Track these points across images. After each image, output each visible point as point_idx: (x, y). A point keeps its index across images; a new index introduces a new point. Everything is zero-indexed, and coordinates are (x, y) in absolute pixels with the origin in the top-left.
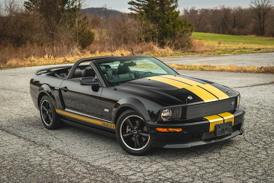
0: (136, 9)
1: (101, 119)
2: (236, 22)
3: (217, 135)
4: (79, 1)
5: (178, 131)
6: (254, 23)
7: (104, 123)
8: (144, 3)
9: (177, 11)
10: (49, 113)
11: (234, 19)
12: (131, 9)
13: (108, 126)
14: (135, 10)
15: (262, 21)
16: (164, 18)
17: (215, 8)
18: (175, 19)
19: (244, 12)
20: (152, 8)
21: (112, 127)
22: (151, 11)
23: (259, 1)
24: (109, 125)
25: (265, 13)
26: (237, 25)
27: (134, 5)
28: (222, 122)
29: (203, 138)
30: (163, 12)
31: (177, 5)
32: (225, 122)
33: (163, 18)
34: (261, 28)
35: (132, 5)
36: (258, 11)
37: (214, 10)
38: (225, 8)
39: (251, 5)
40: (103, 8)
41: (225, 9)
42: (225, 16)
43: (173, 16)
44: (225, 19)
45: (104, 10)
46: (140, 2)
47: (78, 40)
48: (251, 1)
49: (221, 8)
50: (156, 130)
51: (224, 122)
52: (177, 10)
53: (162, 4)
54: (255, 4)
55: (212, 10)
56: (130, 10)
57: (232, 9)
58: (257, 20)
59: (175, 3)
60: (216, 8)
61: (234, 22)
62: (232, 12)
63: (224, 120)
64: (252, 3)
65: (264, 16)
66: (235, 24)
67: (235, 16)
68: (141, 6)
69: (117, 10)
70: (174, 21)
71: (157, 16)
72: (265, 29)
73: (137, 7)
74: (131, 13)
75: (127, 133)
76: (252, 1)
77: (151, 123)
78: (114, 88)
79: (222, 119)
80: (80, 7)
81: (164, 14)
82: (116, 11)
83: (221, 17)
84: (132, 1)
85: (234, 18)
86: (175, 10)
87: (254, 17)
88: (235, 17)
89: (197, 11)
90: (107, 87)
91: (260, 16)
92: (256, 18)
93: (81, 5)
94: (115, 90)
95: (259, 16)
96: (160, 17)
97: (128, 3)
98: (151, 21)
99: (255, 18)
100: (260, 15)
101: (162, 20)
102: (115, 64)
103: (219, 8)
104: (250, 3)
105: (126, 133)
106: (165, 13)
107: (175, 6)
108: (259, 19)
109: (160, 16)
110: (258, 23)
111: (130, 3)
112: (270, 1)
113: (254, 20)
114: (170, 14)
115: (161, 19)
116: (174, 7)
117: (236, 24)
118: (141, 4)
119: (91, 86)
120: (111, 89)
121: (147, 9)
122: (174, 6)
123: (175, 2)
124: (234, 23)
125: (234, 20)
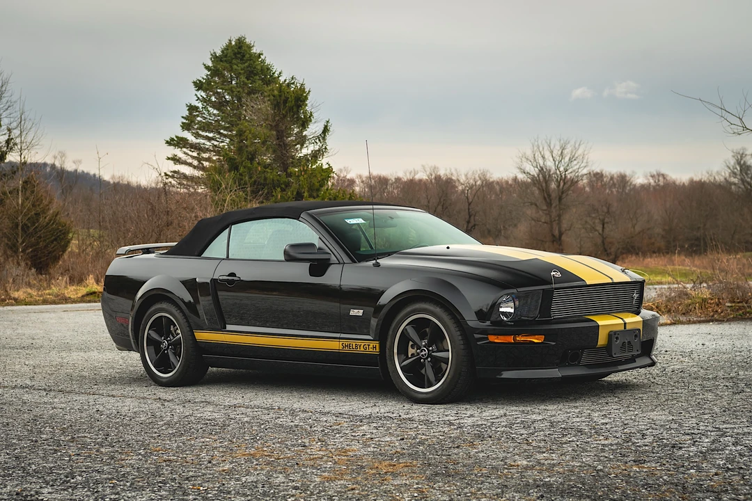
0: (190, 160)
1: (337, 335)
2: (472, 217)
3: (613, 354)
4: (9, 130)
5: (536, 341)
6: (533, 219)
7: (347, 342)
8: (216, 143)
9: (325, 166)
10: (169, 345)
11: (469, 209)
12: (175, 160)
13: (358, 350)
14: (185, 163)
15: (554, 214)
16: (288, 185)
17: (410, 173)
18: (318, 190)
19: (497, 188)
20: (250, 156)
21: (372, 350)
22: (249, 165)
23: (546, 157)
24: (362, 346)
25: (562, 194)
26: (476, 227)
27: (184, 150)
28: (622, 328)
29: (583, 361)
30: (285, 170)
31: (326, 148)
32: (628, 328)
33: (283, 186)
34: (553, 236)
35: (179, 149)
36: (544, 185)
37: (405, 179)
38: (440, 176)
39: (522, 167)
40: (45, 165)
41: (438, 178)
42: (442, 200)
43: (315, 181)
44: (440, 207)
45: (48, 169)
46: (202, 141)
47: (21, 244)
48: (521, 155)
49: (428, 173)
50: (487, 339)
51: (625, 328)
52: (324, 162)
53: (281, 143)
54: (535, 163)
55: (398, 180)
56: (171, 162)
57: (463, 179)
58: (541, 212)
59: (319, 144)
60: (413, 174)
61: (467, 217)
62: (460, 188)
63: (625, 324)
64: (524, 159)
65: (560, 199)
66: (470, 225)
67: (470, 200)
68: (207, 150)
69: (92, 173)
70: (318, 196)
71: (265, 179)
72: (564, 238)
73: (195, 154)
74: (175, 172)
75: (410, 358)
76: (525, 154)
77: (476, 324)
78: (374, 262)
79: (620, 321)
80: (11, 149)
81: (289, 175)
82: (88, 174)
83: (429, 202)
84: (177, 137)
85: (467, 207)
86: (319, 162)
87: (532, 204)
88: (470, 204)
89: (352, 182)
90: (353, 261)
91: (548, 200)
92: (536, 205)
93: (15, 144)
94: (378, 266)
95: (545, 198)
96: (276, 182)
97: (167, 142)
98: (253, 192)
99: (534, 206)
100: (549, 196)
101: (283, 190)
103: (422, 176)
104: (518, 160)
105: (407, 358)
106: (289, 171)
107: (319, 150)
108: (545, 208)
109: (275, 179)
110: (543, 221)
111: (170, 143)
112: (576, 156)
113: (530, 212)
114: (305, 173)
115: (279, 189)
116: (316, 155)
117: (475, 225)
118: (207, 147)
119: (308, 264)
120: (363, 266)
121: (235, 159)
122: (316, 151)
123: (319, 140)
124: (468, 222)
125: (469, 213)
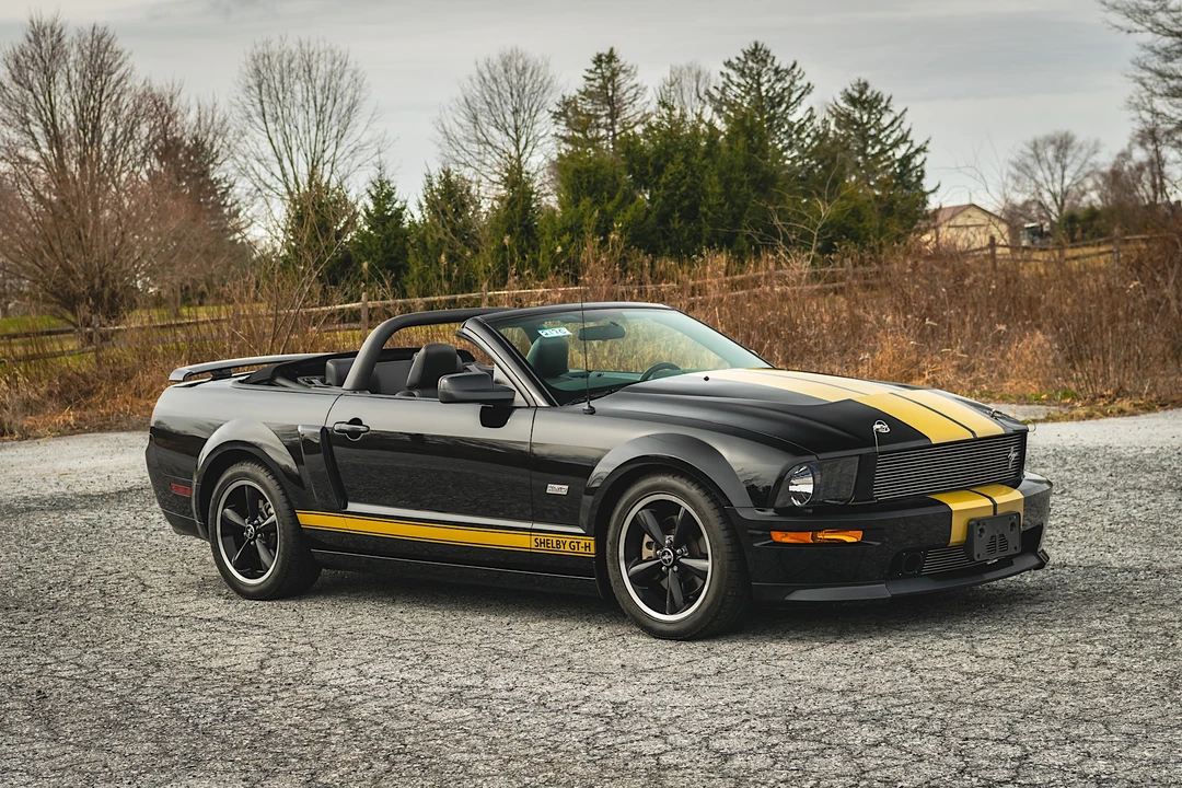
1: (528, 525)
3: (976, 557)
5: (849, 540)
7: (542, 537)
10: (257, 532)
13: (562, 549)
21: (582, 550)
24: (567, 545)
28: (990, 513)
29: (926, 568)
50: (770, 537)
51: (995, 512)
63: (995, 506)
75: (645, 561)
77: (750, 514)
78: (585, 406)
79: (986, 503)
90: (552, 404)
94: (592, 411)
102: (557, 330)
105: (640, 562)
119: (478, 407)
120: (568, 412)
